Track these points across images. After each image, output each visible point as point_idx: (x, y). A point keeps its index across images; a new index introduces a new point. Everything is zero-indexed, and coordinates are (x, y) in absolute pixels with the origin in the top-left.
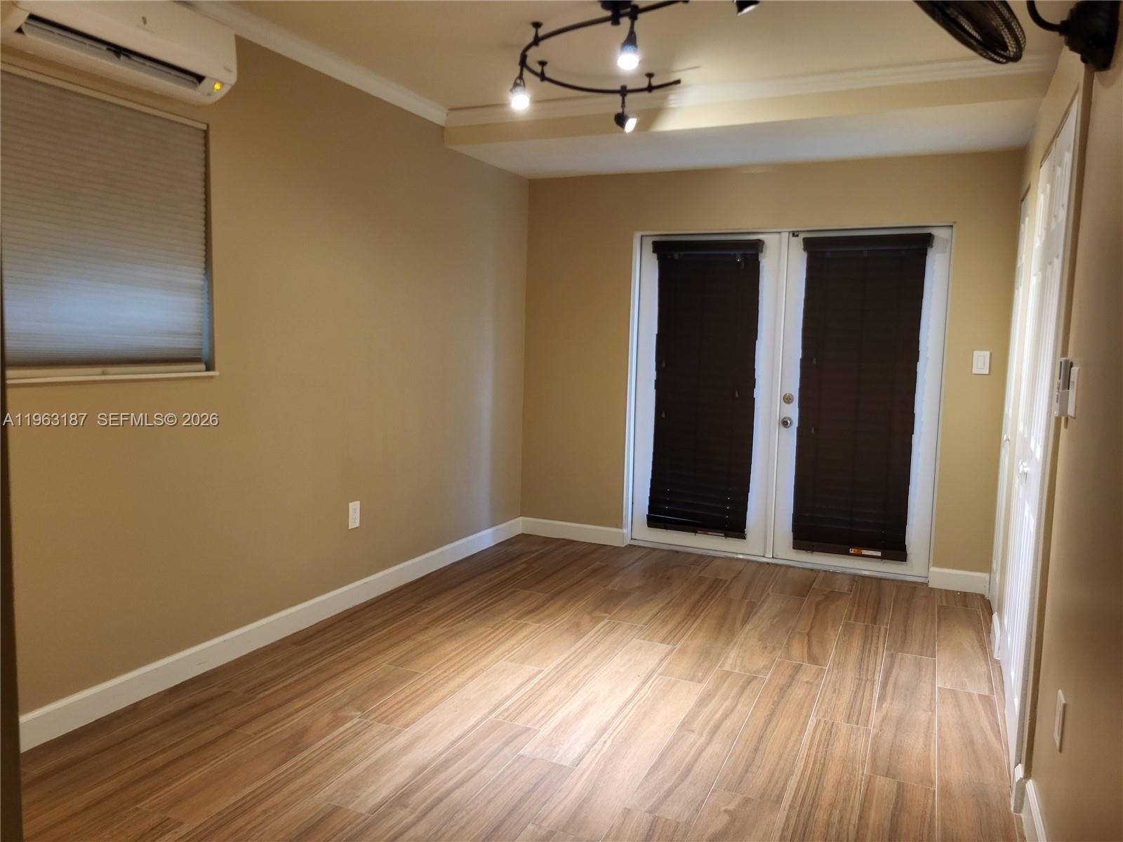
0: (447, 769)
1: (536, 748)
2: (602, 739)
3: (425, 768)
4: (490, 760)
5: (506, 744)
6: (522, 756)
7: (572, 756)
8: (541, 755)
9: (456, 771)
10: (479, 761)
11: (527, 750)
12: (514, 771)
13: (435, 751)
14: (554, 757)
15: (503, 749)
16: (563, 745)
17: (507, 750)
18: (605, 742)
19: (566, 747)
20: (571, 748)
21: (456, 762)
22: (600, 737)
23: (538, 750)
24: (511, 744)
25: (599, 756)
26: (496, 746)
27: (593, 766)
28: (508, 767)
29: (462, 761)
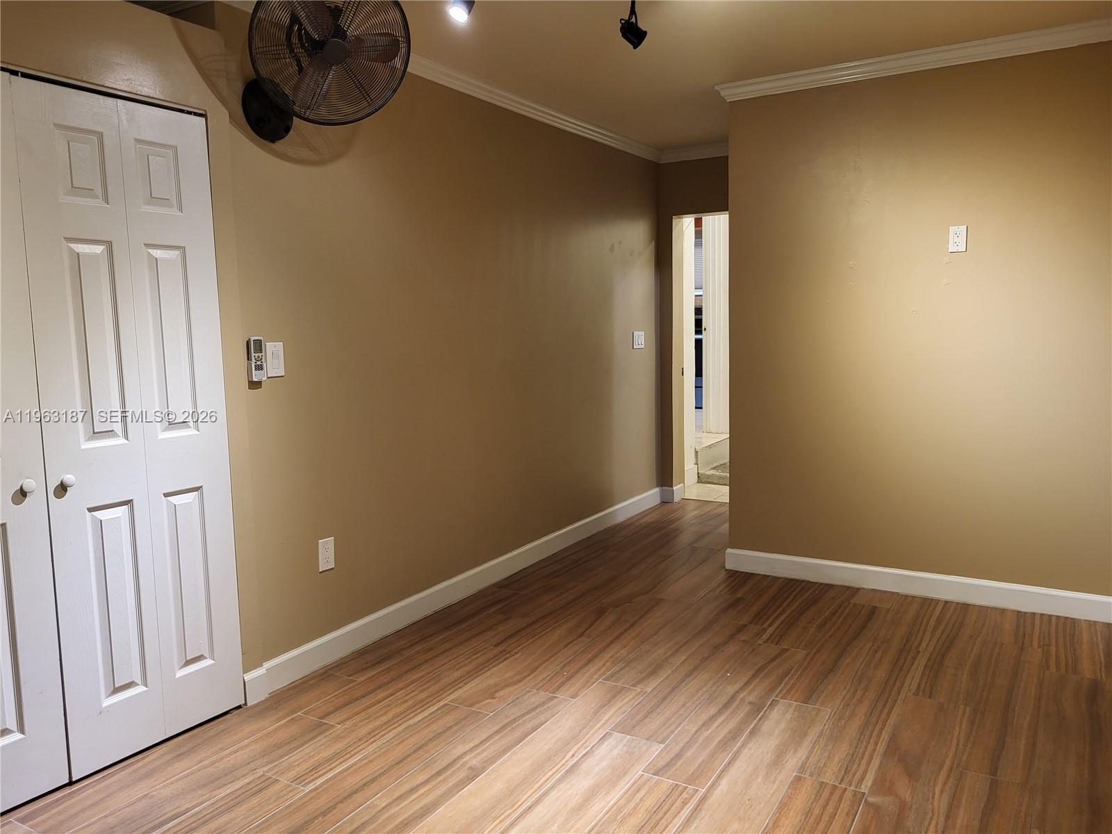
0: (730, 732)
1: (647, 750)
2: (575, 759)
3: (751, 733)
4: (691, 739)
5: (678, 756)
6: (660, 743)
7: (611, 742)
8: (642, 743)
9: (721, 728)
10: (701, 739)
11: (657, 749)
12: (666, 729)
13: (750, 749)
14: (628, 741)
15: (681, 751)
16: (618, 754)
17: (677, 749)
18: (573, 756)
19: (616, 752)
20: (611, 750)
21: (725, 737)
22: (578, 761)
23: (644, 748)
24: (673, 755)
25: (584, 741)
26: (689, 754)
27: (592, 732)
28: (672, 732)
29: (720, 738)
